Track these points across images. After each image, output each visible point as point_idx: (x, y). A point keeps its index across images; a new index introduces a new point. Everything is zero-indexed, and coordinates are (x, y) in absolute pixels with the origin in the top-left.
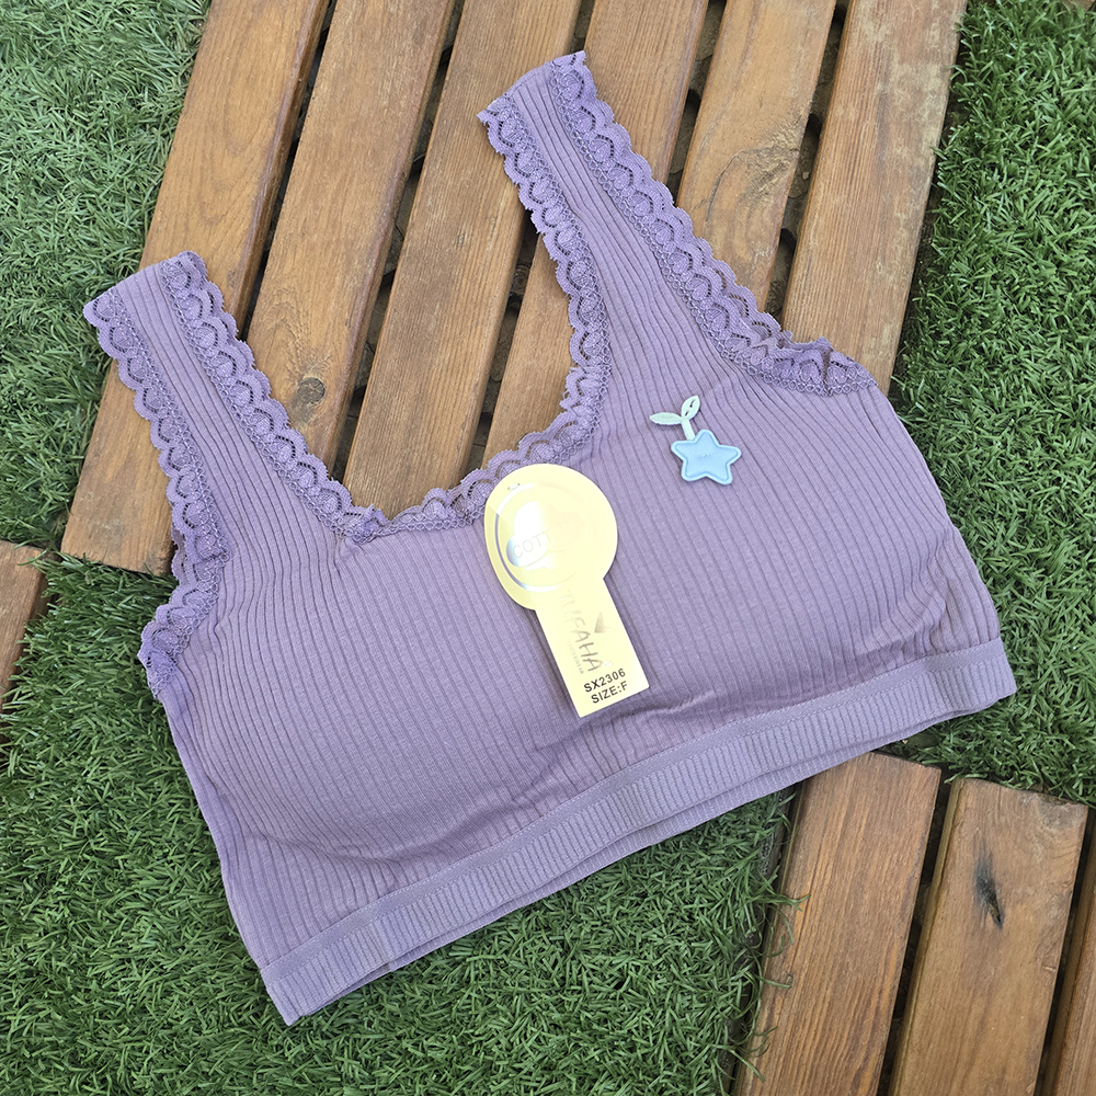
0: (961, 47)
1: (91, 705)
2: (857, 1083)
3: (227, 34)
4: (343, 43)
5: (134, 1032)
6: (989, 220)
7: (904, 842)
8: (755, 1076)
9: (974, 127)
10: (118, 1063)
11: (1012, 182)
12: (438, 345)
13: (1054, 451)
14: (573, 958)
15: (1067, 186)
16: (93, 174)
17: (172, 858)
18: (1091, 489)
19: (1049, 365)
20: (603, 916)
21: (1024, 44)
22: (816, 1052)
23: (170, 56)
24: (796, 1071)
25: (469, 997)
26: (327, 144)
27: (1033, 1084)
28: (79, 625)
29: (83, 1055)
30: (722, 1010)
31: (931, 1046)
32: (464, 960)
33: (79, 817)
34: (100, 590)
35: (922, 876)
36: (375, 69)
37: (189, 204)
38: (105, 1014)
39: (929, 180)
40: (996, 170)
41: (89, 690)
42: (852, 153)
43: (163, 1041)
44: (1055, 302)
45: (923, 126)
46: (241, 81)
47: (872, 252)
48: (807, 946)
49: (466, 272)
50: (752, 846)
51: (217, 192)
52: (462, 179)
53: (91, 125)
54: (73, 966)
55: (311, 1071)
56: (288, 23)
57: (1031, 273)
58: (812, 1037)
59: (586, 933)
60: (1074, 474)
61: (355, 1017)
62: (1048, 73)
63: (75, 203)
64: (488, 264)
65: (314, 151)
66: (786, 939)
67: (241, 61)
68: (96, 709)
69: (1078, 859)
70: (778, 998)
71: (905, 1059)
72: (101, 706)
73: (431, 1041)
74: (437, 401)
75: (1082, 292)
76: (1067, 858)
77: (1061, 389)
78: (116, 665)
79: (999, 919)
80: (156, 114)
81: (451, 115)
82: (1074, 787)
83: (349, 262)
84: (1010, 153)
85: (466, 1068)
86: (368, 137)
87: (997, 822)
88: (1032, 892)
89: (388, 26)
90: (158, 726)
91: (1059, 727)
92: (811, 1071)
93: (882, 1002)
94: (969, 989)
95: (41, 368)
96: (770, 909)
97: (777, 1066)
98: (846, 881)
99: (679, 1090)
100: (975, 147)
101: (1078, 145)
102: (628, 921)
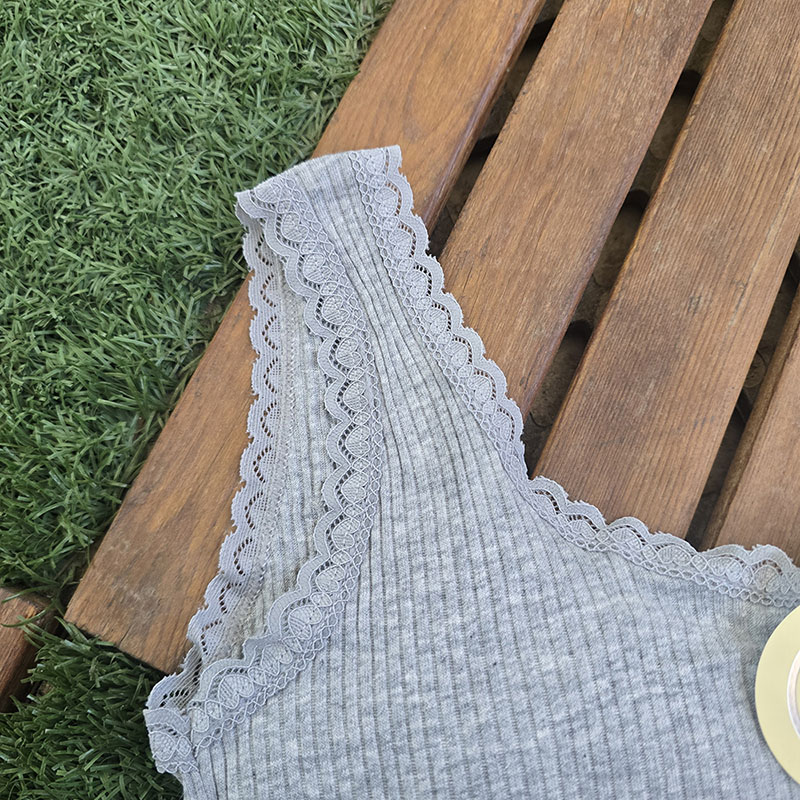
16: (227, 129)
46: (435, 58)
49: (697, 347)
64: (728, 343)
67: (441, 34)
80: (321, 75)
95: (101, 356)
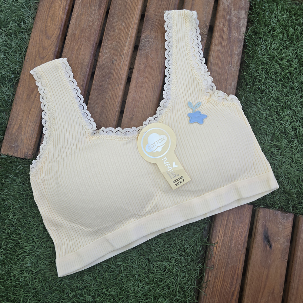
0: (250, 6)
1: (10, 197)
2: (233, 295)
3: (46, 6)
4: (78, 8)
5: (25, 291)
6: (260, 53)
7: (243, 226)
8: (204, 295)
9: (255, 27)
10: (20, 300)
11: (266, 42)
12: (108, 91)
13: (280, 115)
14: (151, 264)
15: (281, 43)
17: (35, 240)
18: (291, 126)
19: (278, 92)
20: (159, 251)
21: (268, 5)
22: (221, 287)
23: (29, 12)
24: (215, 293)
25: (122, 276)
26: (75, 36)
27: (282, 293)
28: (6, 174)
29: (10, 298)
30: (194, 276)
31: (253, 284)
32: (120, 266)
33: (7, 229)
34: (12, 164)
35: (249, 236)
36: (88, 15)
37: (36, 53)
38: (16, 286)
39: (243, 42)
40: (261, 39)
41: (9, 192)
42: (222, 35)
43: (34, 293)
44: (279, 75)
45: (241, 27)
47: (228, 62)
48: (217, 257)
50: (201, 229)
51: (43, 50)
52: (113, 45)
53: (7, 32)
54: (7, 273)
55: (77, 300)
56: (63, 2)
57: (272, 67)
58: (220, 283)
59: (155, 256)
60: (286, 122)
61: (89, 283)
62: (275, 12)
63: (3, 54)
65: (71, 38)
66: (211, 255)
68: (12, 198)
69: (292, 229)
70: (210, 272)
71: (246, 288)
72: (13, 197)
73: (111, 289)
74: (108, 107)
75: (286, 72)
76: (289, 228)
77: (281, 98)
78: (17, 185)
79: (270, 247)
81: (110, 27)
82: (290, 209)
83: (82, 69)
84: (265, 34)
85: (122, 297)
86: (86, 34)
87: (269, 219)
88: (279, 239)
89: (91, 3)
90: (30, 202)
91: (285, 192)
92: (220, 293)
93: (239, 272)
94: (263, 267)
96: (207, 247)
97: (210, 291)
98: (228, 238)
99: (183, 300)
100: (255, 33)
101: (283, 32)
102: (167, 252)
